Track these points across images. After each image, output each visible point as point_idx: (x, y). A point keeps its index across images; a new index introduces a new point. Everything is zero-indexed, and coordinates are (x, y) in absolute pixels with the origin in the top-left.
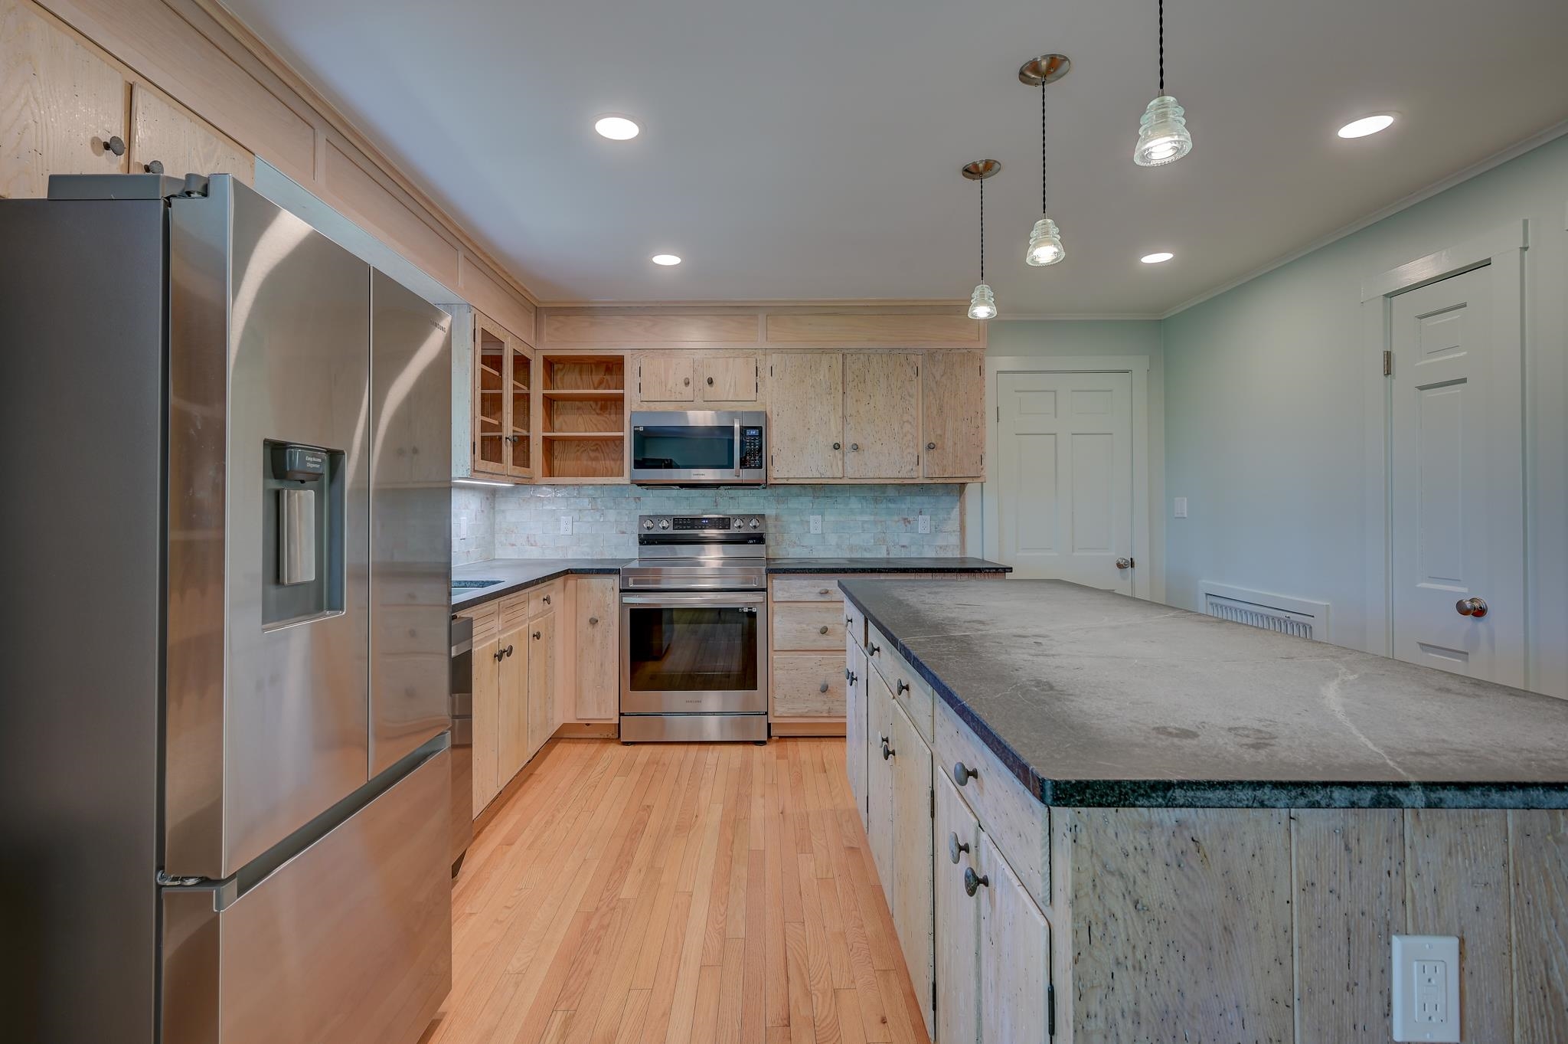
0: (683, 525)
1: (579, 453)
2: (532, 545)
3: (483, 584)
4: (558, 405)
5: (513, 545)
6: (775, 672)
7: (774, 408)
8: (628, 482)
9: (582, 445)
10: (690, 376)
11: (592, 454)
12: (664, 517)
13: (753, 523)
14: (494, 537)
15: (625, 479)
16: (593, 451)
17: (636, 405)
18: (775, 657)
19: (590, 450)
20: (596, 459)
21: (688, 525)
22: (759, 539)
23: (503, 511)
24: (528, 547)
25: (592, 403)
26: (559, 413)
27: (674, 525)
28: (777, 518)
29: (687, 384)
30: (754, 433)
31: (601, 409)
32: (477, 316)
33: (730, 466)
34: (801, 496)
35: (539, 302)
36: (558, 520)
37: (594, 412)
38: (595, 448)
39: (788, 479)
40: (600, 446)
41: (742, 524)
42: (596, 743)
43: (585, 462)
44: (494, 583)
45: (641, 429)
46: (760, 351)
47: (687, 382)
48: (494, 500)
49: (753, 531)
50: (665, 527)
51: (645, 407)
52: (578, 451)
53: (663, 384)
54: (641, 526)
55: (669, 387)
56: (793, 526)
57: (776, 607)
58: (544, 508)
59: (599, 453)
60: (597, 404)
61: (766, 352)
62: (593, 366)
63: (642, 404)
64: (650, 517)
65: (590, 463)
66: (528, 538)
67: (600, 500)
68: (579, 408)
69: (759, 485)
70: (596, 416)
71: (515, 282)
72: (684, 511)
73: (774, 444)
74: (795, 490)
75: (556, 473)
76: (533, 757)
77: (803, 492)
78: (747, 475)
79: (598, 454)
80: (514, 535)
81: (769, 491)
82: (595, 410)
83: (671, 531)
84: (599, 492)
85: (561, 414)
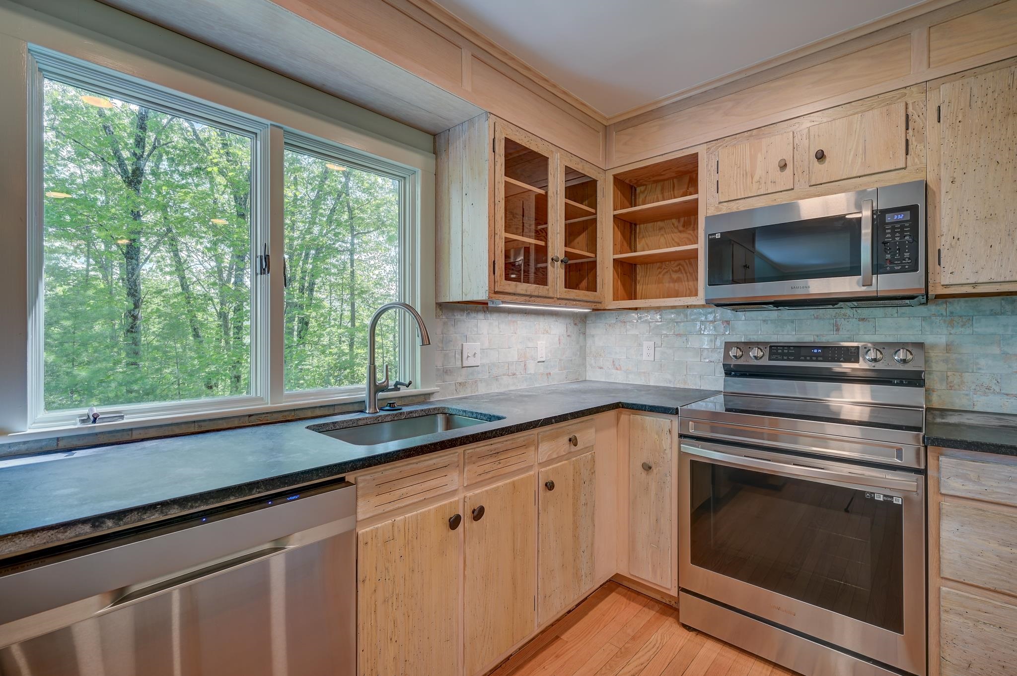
0: (783, 354)
1: (661, 276)
2: (617, 369)
3: (491, 418)
4: (640, 228)
5: (601, 368)
6: (944, 616)
7: (943, 173)
8: (703, 302)
9: (664, 266)
10: (788, 158)
11: (675, 276)
12: (757, 344)
13: (901, 355)
14: (584, 359)
15: (700, 300)
16: (676, 272)
17: (713, 208)
18: (943, 589)
19: (673, 271)
20: (678, 280)
21: (791, 354)
22: (915, 380)
23: (593, 336)
24: (614, 371)
25: (674, 221)
26: (641, 236)
27: (771, 354)
28: (949, 348)
29: (783, 166)
30: (900, 217)
31: (684, 226)
32: (496, 124)
33: (854, 270)
34: (1002, 314)
35: (608, 120)
36: (640, 345)
37: (676, 230)
38: (677, 268)
39: (975, 285)
40: (683, 266)
41: (879, 356)
42: (651, 608)
43: (667, 285)
44: (499, 418)
45: (718, 236)
46: (914, 89)
47: (783, 164)
48: (586, 326)
49: (901, 367)
50: (757, 357)
51: (725, 209)
52: (660, 273)
53: (749, 175)
54: (726, 355)
55: (756, 178)
56: (982, 362)
57: (947, 505)
58: (628, 333)
59: (682, 273)
60: (679, 221)
61: (925, 86)
62: (675, 181)
63: (720, 206)
64: (738, 345)
65: (672, 285)
66: (613, 362)
67: (682, 324)
68: (660, 229)
69: (912, 298)
70: (679, 234)
71: (564, 93)
72: (788, 335)
73: (945, 230)
74: (987, 304)
75: (638, 295)
76: (577, 605)
77: (1008, 308)
78: (884, 283)
79: (681, 275)
80: (601, 359)
81: (932, 308)
82: (677, 228)
83: (765, 362)
84: (682, 315)
85: (643, 237)
